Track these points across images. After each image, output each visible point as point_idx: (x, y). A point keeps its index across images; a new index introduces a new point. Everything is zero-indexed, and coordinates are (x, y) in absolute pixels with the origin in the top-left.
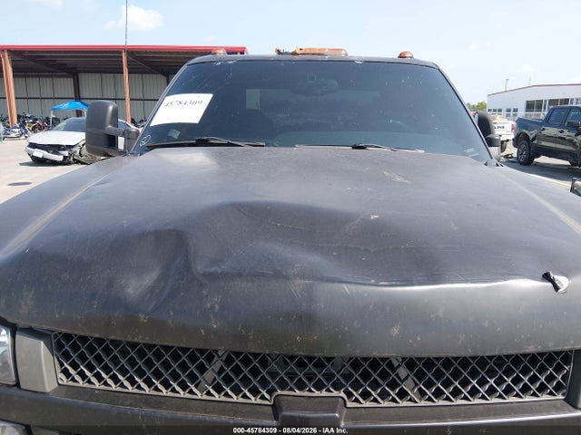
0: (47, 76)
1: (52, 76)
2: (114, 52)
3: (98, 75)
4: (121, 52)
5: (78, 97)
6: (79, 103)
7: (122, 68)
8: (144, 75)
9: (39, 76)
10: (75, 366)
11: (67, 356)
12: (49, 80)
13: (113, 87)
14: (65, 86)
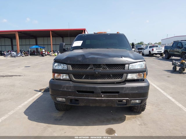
0: (27, 39)
1: (29, 39)
2: (48, 31)
3: (42, 38)
4: (50, 31)
5: (37, 45)
6: (38, 46)
7: (50, 36)
8: (56, 38)
9: (25, 39)
10: (73, 68)
11: (73, 67)
12: (28, 40)
13: (47, 41)
14: (33, 41)
